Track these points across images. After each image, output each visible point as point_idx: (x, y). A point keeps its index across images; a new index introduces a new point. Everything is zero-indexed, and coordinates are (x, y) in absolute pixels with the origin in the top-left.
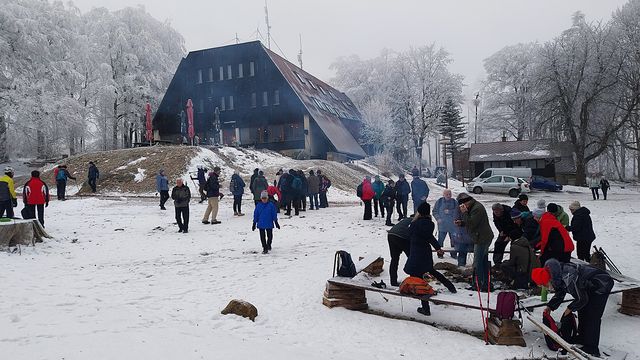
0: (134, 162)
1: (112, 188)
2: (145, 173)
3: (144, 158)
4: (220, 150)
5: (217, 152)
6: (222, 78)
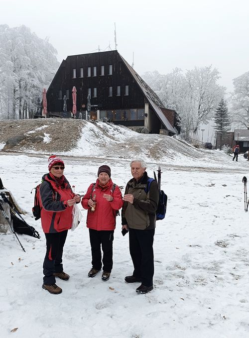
0: (40, 129)
1: (28, 147)
2: (50, 137)
3: (47, 126)
4: (97, 123)
5: (96, 124)
6: (89, 75)
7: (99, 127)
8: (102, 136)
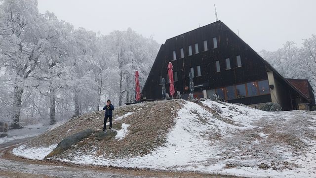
0: (120, 118)
3: (130, 114)
4: (202, 102)
5: (201, 104)
6: (191, 54)
7: (207, 108)
8: (212, 119)
